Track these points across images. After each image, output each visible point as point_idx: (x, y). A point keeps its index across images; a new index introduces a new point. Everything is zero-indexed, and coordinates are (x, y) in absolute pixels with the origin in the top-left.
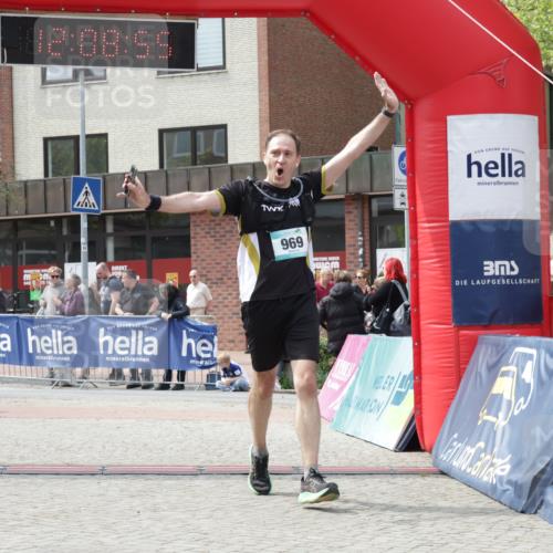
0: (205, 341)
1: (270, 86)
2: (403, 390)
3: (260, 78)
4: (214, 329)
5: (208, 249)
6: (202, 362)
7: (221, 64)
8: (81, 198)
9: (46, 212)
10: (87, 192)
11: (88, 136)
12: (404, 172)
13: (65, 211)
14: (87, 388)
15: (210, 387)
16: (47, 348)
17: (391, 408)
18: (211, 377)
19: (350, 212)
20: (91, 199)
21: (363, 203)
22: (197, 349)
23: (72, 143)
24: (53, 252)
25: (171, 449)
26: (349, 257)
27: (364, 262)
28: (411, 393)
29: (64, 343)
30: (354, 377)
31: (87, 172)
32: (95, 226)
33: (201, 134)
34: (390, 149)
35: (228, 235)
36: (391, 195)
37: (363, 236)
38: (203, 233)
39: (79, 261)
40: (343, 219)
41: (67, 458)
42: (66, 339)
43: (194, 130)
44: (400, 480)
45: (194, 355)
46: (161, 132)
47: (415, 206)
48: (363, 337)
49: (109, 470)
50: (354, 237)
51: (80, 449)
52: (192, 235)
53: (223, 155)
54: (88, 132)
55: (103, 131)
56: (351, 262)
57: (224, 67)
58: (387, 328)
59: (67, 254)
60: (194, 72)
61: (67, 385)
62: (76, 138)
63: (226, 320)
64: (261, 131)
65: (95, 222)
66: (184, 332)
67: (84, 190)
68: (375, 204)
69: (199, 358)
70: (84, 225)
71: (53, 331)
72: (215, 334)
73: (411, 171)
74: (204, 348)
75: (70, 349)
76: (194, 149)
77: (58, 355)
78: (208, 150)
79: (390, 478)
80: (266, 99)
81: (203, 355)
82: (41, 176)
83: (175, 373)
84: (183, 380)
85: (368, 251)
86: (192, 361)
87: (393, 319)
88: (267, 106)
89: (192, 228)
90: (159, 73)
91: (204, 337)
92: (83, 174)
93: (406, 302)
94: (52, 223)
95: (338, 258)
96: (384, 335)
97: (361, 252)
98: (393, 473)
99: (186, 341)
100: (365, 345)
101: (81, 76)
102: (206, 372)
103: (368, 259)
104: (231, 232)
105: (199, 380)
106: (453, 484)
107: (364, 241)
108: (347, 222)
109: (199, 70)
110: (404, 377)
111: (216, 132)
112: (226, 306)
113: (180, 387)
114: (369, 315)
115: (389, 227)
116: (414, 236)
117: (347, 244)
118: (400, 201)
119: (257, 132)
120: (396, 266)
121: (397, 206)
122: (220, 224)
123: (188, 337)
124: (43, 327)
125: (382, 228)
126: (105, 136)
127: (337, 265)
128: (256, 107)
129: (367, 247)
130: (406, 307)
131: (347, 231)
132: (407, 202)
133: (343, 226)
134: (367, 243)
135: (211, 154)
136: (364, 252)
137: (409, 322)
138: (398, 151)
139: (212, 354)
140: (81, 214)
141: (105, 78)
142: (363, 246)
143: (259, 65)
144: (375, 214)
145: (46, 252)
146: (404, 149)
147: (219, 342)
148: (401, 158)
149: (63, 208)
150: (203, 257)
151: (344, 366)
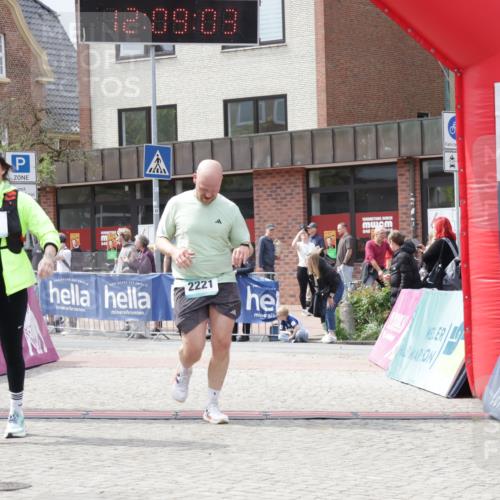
0: (268, 296)
1: (327, 57)
2: (454, 340)
3: (317, 51)
4: (277, 285)
5: (269, 210)
6: (265, 316)
7: (281, 38)
8: (153, 165)
9: (121, 178)
10: (158, 160)
11: (159, 108)
12: (453, 136)
13: (139, 177)
14: (160, 340)
15: (273, 338)
16: (123, 303)
17: (443, 356)
18: (274, 329)
19: (402, 175)
20: (162, 165)
21: (415, 166)
22: (261, 303)
23: (144, 113)
24: (128, 215)
25: (239, 395)
26: (402, 217)
27: (416, 220)
28: (462, 344)
29: (138, 298)
30: (407, 329)
31: (159, 141)
32: (165, 190)
33: (262, 104)
34: (440, 114)
35: (289, 197)
36: (441, 158)
37: (415, 196)
38: (265, 196)
39: (151, 222)
40: (396, 181)
41: (142, 404)
42: (140, 294)
43: (256, 100)
44: (452, 425)
45: (258, 309)
46: (226, 103)
47: (464, 168)
48: (416, 292)
49: (181, 415)
50: (407, 198)
51: (155, 396)
52: (255, 198)
53: (283, 123)
54: (158, 104)
55: (173, 103)
56: (403, 221)
57: (283, 41)
58: (439, 283)
59: (140, 216)
60: (257, 46)
61: (141, 337)
62: (148, 110)
63: (287, 276)
64: (318, 99)
65: (166, 187)
66: (249, 288)
67: (155, 158)
68: (426, 167)
69: (262, 312)
70: (156, 189)
71: (129, 288)
72: (277, 290)
73: (460, 135)
74: (267, 303)
75: (144, 304)
76: (257, 118)
77: (133, 310)
78: (269, 119)
79: (443, 423)
80: (323, 70)
81: (266, 309)
82: (116, 145)
83: (240, 326)
84: (248, 332)
85: (419, 211)
86: (256, 315)
87: (445, 274)
88: (324, 76)
89: (255, 191)
90: (223, 48)
91: (266, 292)
92: (154, 142)
93: (457, 258)
94: (127, 188)
95: (391, 218)
96: (435, 290)
97: (413, 212)
98: (446, 418)
99: (250, 296)
100: (417, 299)
101: (152, 52)
102: (269, 324)
103: (419, 219)
104: (291, 194)
105: (262, 332)
107: (415, 202)
108: (399, 184)
109: (261, 44)
110: (456, 328)
111: (276, 102)
112: (287, 263)
113: (245, 339)
114: (422, 271)
115: (439, 189)
116: (464, 195)
117: (400, 204)
118: (450, 164)
119: (315, 101)
120: (445, 225)
121: (447, 168)
122: (280, 188)
123: (252, 292)
124: (120, 284)
125: (432, 190)
126: (174, 107)
127: (390, 224)
128: (313, 78)
129: (419, 207)
130: (457, 263)
131: (399, 193)
132: (456, 164)
133: (397, 187)
134: (419, 204)
135: (272, 122)
136: (416, 212)
137: (460, 277)
138: (447, 117)
139: (275, 307)
140: (153, 179)
141: (173, 52)
142: (415, 206)
143: (317, 39)
144: (426, 176)
145: (121, 215)
146: (454, 115)
147: (281, 297)
148: (450, 124)
149: (136, 175)
150: (266, 217)
151: (396, 318)
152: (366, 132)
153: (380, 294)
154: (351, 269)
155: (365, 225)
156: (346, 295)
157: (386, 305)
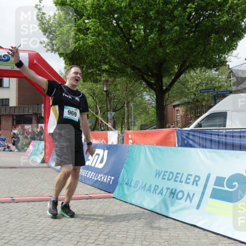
1: (18, 91)
2: (42, 151)
3: (16, 90)
5: (5, 123)
17: (40, 155)
19: (33, 117)
21: (36, 115)
26: (33, 126)
28: (44, 152)
33: (4, 100)
34: (41, 105)
36: (41, 114)
37: (36, 121)
44: (41, 169)
50: (34, 121)
53: (8, 104)
57: (9, 87)
64: (16, 100)
68: (38, 115)
72: (6, 140)
73: (45, 109)
74: (3, 143)
76: (2, 103)
78: (5, 103)
80: (17, 94)
85: (37, 124)
91: (3, 141)
95: (31, 125)
97: (35, 124)
98: (39, 167)
100: (35, 143)
104: (9, 120)
106: (51, 169)
111: (7, 100)
117: (33, 123)
118: (43, 115)
120: (41, 127)
122: (7, 118)
125: (40, 120)
138: (43, 105)
143: (16, 87)
144: (38, 117)
147: (6, 142)
151: (31, 147)
152: (26, 107)
153: (28, 141)
154: (22, 136)
155: (25, 127)
156: (20, 141)
157: (29, 144)
